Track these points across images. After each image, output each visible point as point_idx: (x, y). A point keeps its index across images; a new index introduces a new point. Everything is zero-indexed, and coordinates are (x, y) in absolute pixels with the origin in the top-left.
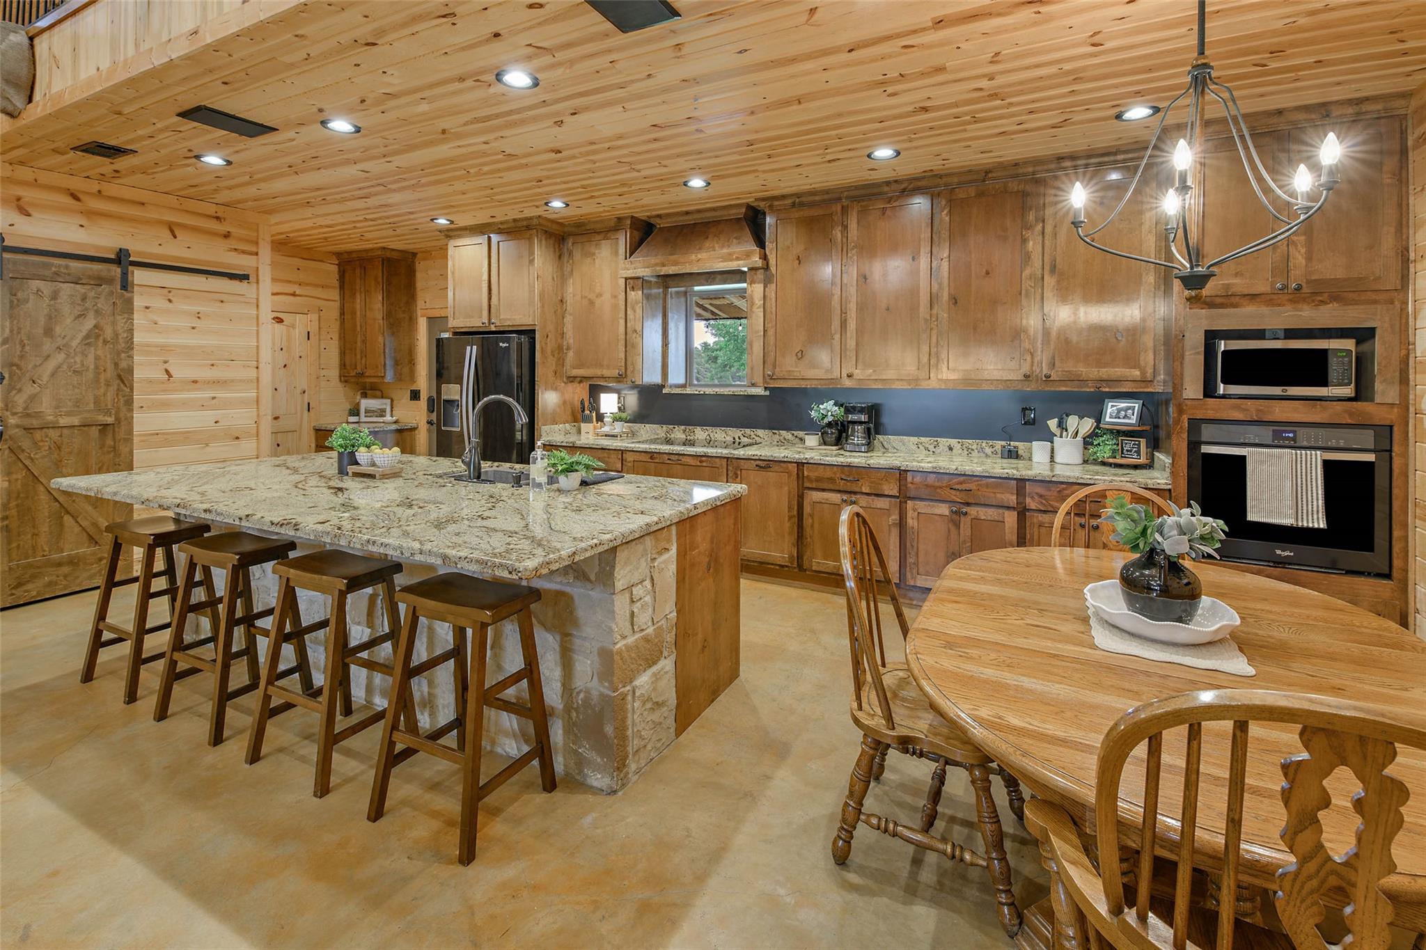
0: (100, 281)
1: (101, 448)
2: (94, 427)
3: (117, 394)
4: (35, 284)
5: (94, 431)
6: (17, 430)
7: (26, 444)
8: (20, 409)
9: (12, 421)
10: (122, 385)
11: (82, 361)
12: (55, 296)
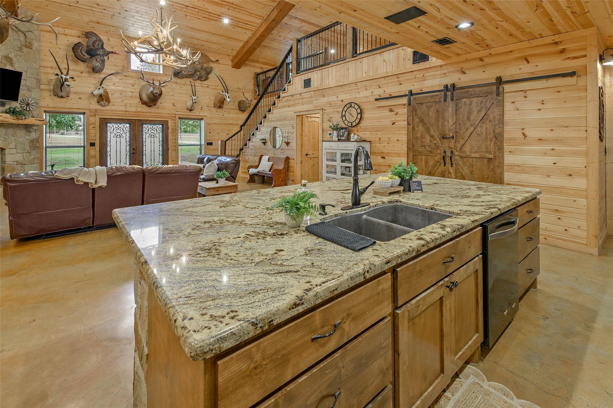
0: (487, 94)
1: (488, 169)
2: (485, 159)
3: (494, 145)
4: (465, 100)
5: (486, 161)
6: (458, 157)
7: (461, 163)
8: (459, 149)
9: (456, 153)
10: (497, 141)
11: (481, 130)
12: (471, 104)
